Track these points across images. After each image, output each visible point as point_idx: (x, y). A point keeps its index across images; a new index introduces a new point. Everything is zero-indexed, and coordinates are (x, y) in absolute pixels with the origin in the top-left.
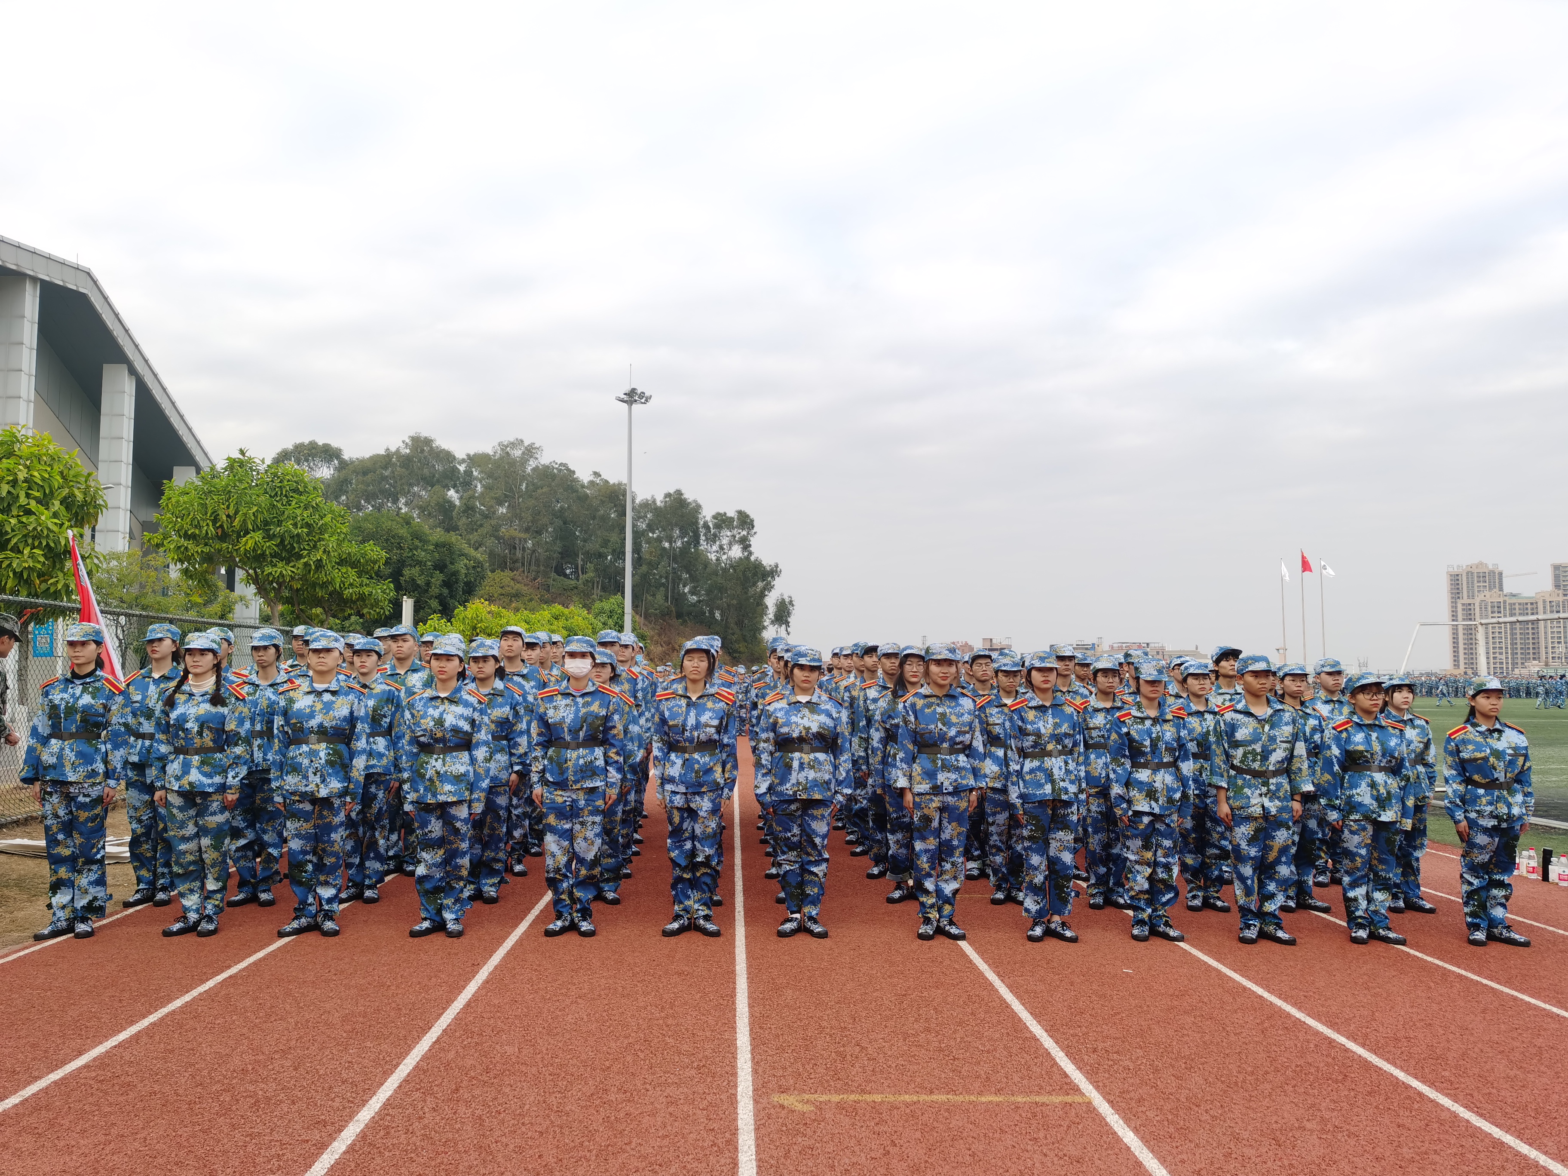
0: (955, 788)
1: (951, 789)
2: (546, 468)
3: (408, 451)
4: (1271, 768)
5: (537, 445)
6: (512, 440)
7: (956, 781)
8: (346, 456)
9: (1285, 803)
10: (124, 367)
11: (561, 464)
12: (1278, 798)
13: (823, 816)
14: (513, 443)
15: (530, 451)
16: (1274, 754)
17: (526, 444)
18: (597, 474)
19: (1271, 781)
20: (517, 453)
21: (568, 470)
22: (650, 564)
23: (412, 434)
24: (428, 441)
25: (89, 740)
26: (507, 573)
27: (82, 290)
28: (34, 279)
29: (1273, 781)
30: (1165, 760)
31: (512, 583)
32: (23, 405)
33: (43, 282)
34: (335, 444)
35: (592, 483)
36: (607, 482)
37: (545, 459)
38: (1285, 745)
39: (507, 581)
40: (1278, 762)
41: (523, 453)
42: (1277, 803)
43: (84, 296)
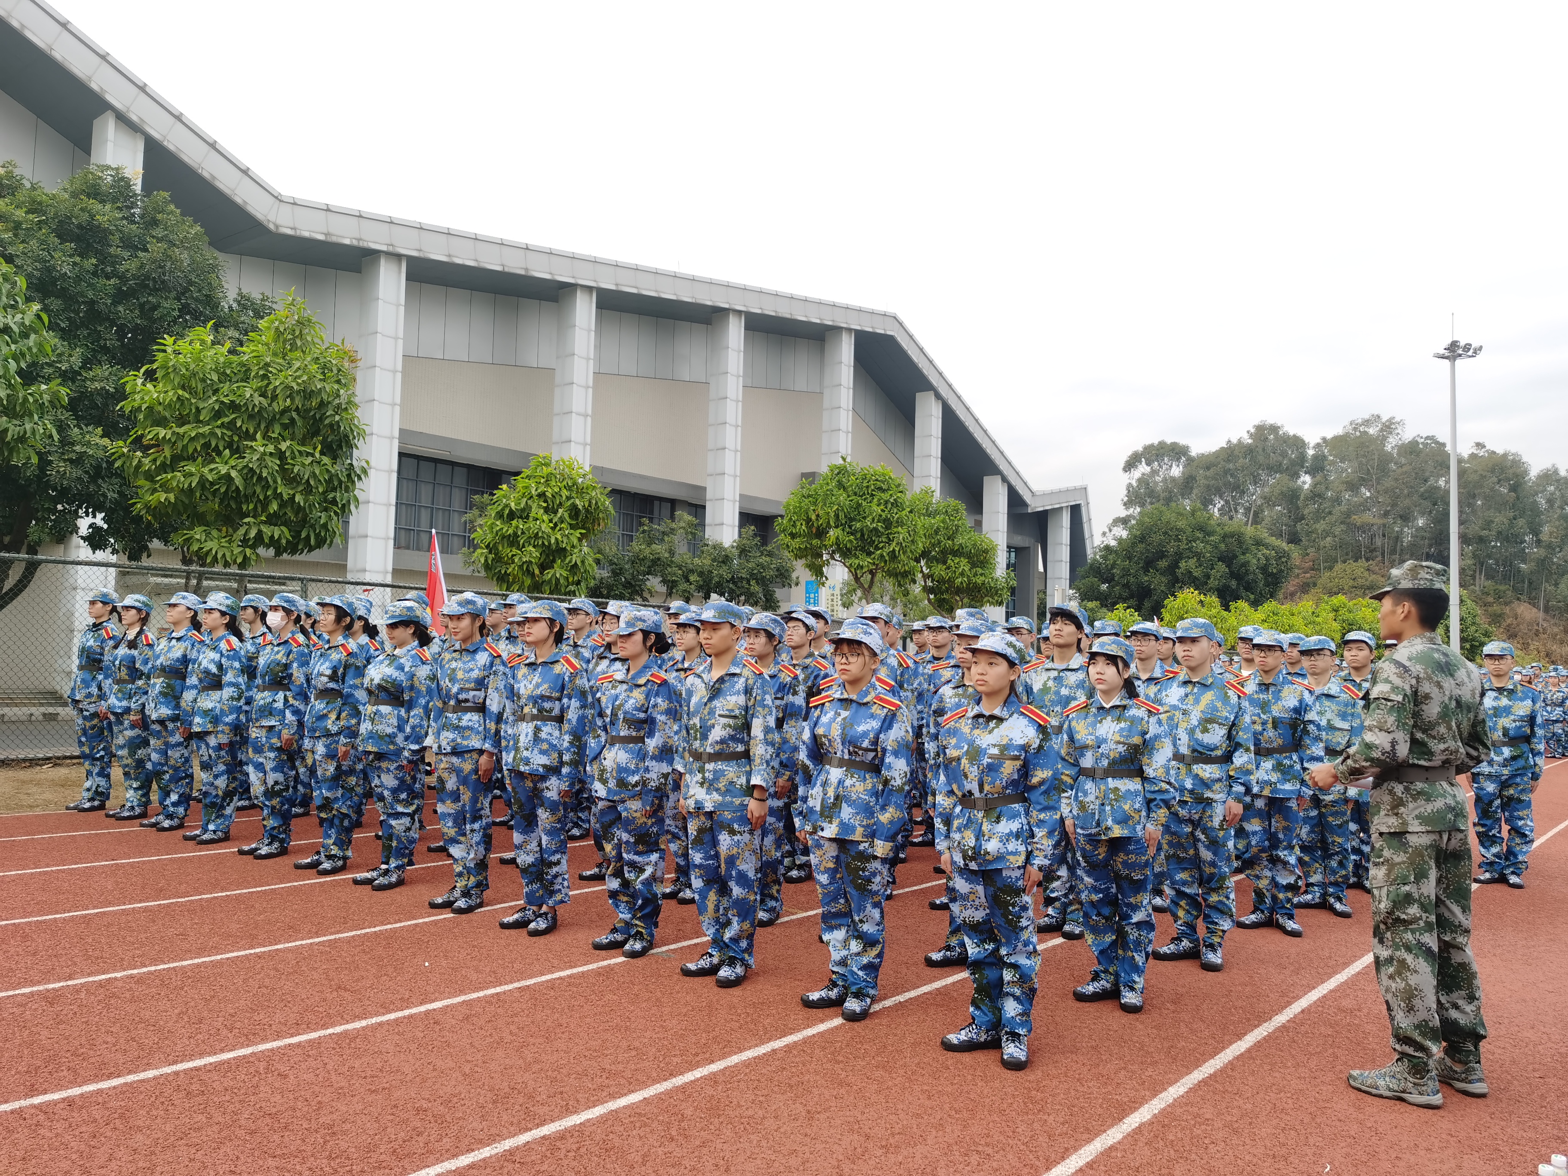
0: (454, 748)
1: (449, 749)
2: (1414, 443)
3: (1250, 441)
4: (709, 750)
5: (1397, 419)
6: (1367, 417)
7: (453, 740)
8: (1194, 452)
9: (728, 799)
10: (931, 394)
11: (1427, 438)
12: (717, 790)
13: (388, 770)
14: (1368, 421)
15: (1389, 427)
16: (713, 731)
17: (1384, 419)
18: (1480, 445)
19: (707, 766)
20: (1372, 431)
21: (1437, 443)
22: (1550, 546)
23: (1257, 423)
24: (1274, 429)
25: (91, 671)
26: (1362, 563)
27: (889, 333)
28: (849, 330)
29: (710, 766)
30: (622, 734)
31: (1366, 574)
32: (842, 436)
33: (856, 331)
34: (1182, 441)
35: (1473, 456)
36: (1494, 453)
37: (1408, 434)
38: (724, 721)
39: (1359, 572)
40: (717, 742)
41: (1382, 430)
42: (716, 796)
43: (892, 339)
